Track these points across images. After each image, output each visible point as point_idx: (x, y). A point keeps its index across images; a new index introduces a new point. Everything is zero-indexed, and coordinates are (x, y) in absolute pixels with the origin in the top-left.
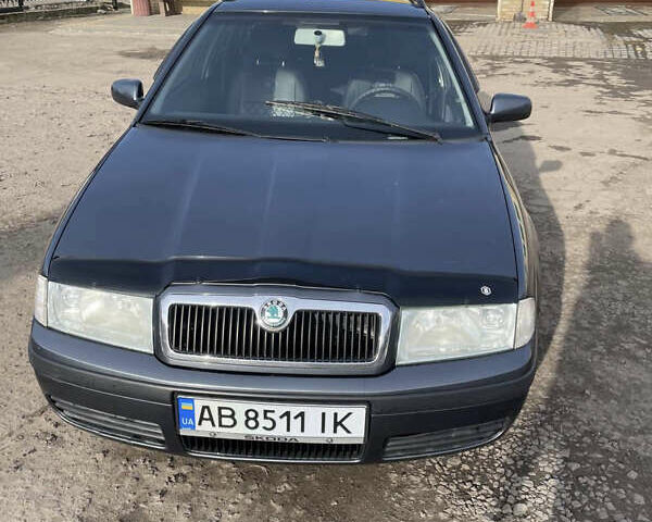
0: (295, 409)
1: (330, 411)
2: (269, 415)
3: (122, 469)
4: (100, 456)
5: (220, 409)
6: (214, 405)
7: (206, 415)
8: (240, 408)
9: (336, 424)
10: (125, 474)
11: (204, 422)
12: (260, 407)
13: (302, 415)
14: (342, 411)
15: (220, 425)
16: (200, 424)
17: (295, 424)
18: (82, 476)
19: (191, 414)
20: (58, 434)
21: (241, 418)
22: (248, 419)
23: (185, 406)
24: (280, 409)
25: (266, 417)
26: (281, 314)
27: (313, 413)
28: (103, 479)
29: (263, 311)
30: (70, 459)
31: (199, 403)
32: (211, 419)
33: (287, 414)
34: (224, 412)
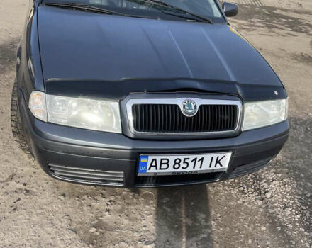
0: (199, 157)
1: (216, 156)
2: (186, 161)
3: (78, 203)
4: (62, 197)
5: (162, 160)
6: (158, 158)
7: (154, 164)
8: (172, 158)
10: (81, 205)
11: (152, 168)
12: (182, 157)
13: (202, 159)
14: (221, 156)
15: (160, 169)
16: (149, 169)
17: (198, 164)
18: (57, 209)
19: (145, 164)
20: (28, 189)
21: (171, 164)
22: (175, 163)
23: (143, 160)
24: (192, 157)
25: (184, 162)
26: (193, 108)
27: (207, 157)
28: (70, 209)
29: (184, 106)
30: (44, 201)
31: (151, 158)
32: (156, 166)
33: (195, 159)
34: (164, 162)
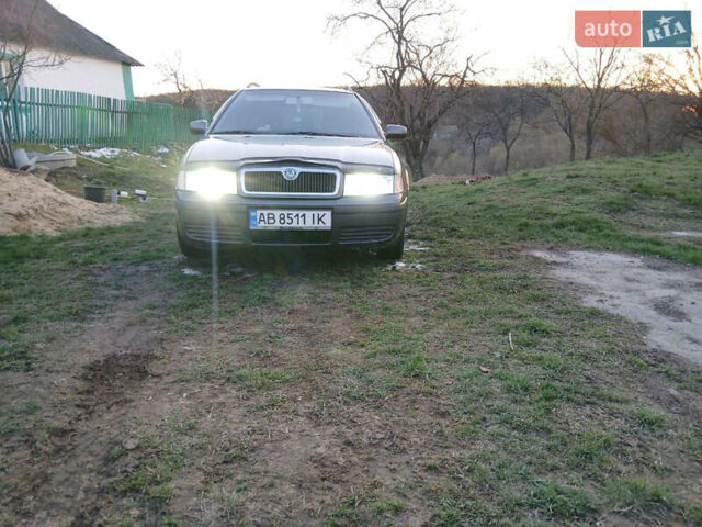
0: (301, 213)
1: (316, 213)
2: (290, 216)
5: (268, 214)
6: (265, 212)
7: (262, 218)
8: (277, 213)
9: (319, 220)
11: (261, 222)
12: (286, 212)
13: (304, 215)
14: (321, 213)
15: (268, 223)
16: (259, 223)
17: (301, 220)
19: (255, 218)
21: (277, 219)
22: (281, 218)
23: (253, 214)
24: (295, 213)
25: (288, 217)
26: (294, 174)
27: (309, 214)
29: (286, 173)
31: (259, 212)
32: (264, 220)
33: (298, 215)
34: (270, 216)
